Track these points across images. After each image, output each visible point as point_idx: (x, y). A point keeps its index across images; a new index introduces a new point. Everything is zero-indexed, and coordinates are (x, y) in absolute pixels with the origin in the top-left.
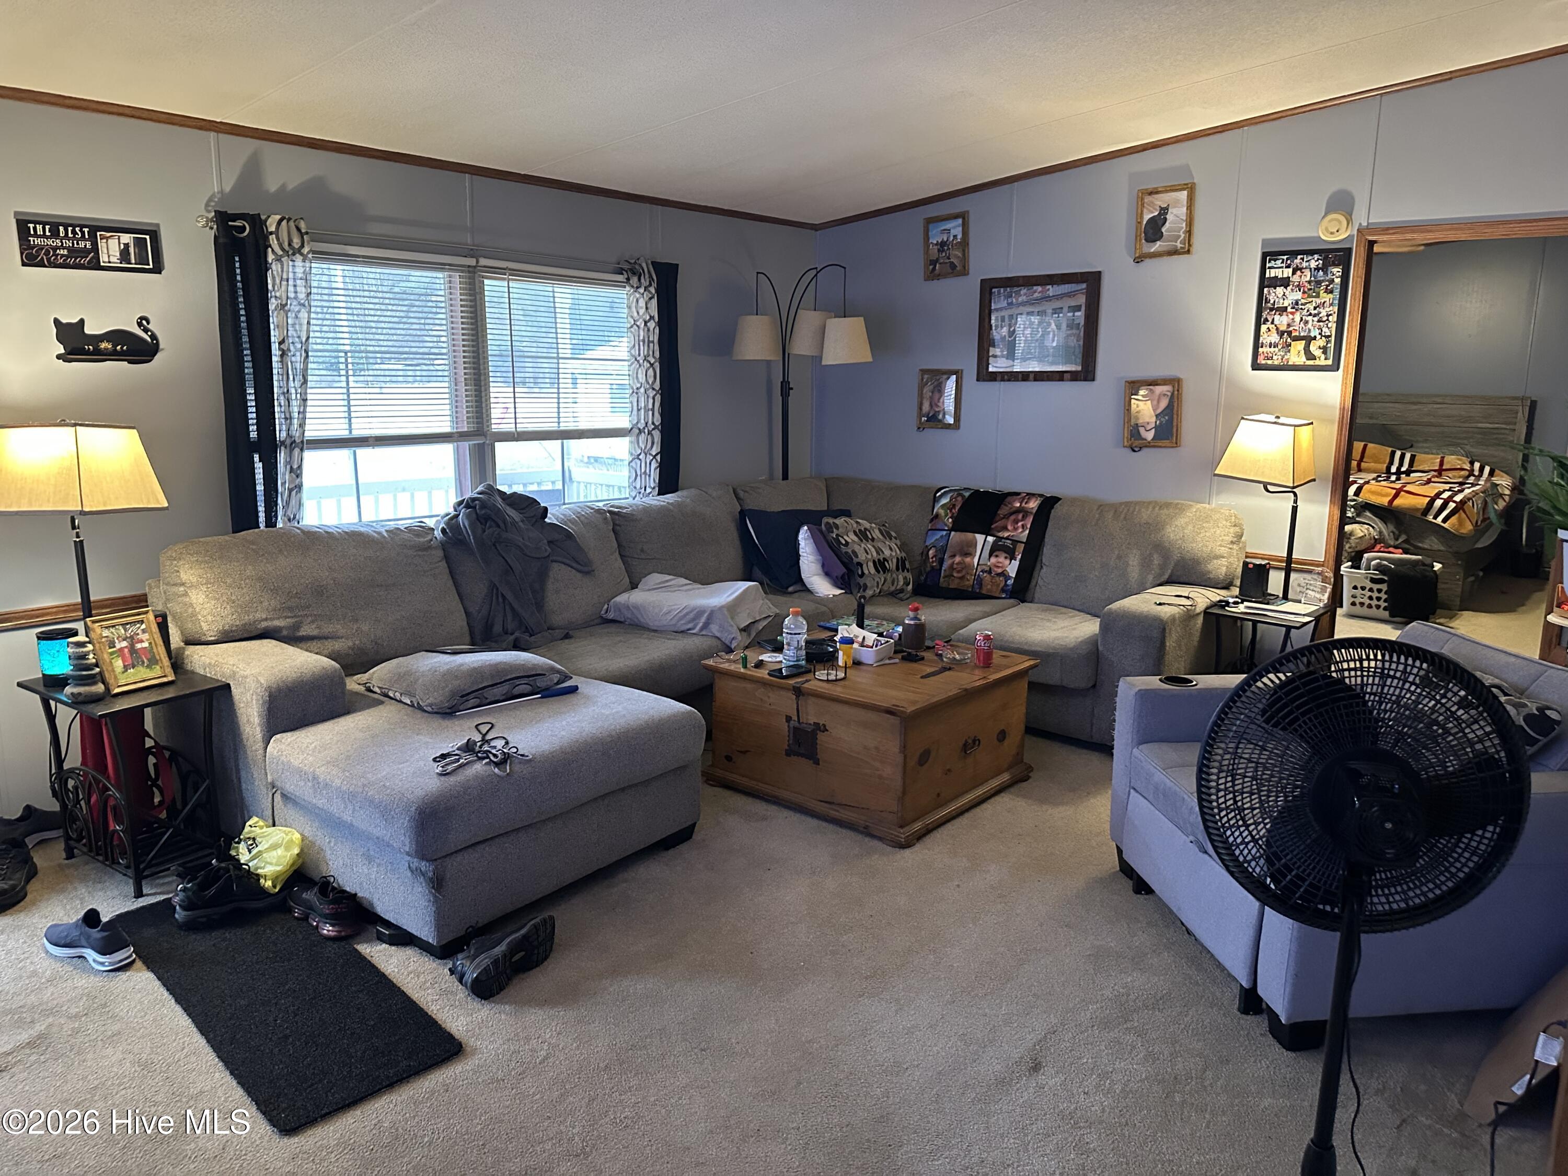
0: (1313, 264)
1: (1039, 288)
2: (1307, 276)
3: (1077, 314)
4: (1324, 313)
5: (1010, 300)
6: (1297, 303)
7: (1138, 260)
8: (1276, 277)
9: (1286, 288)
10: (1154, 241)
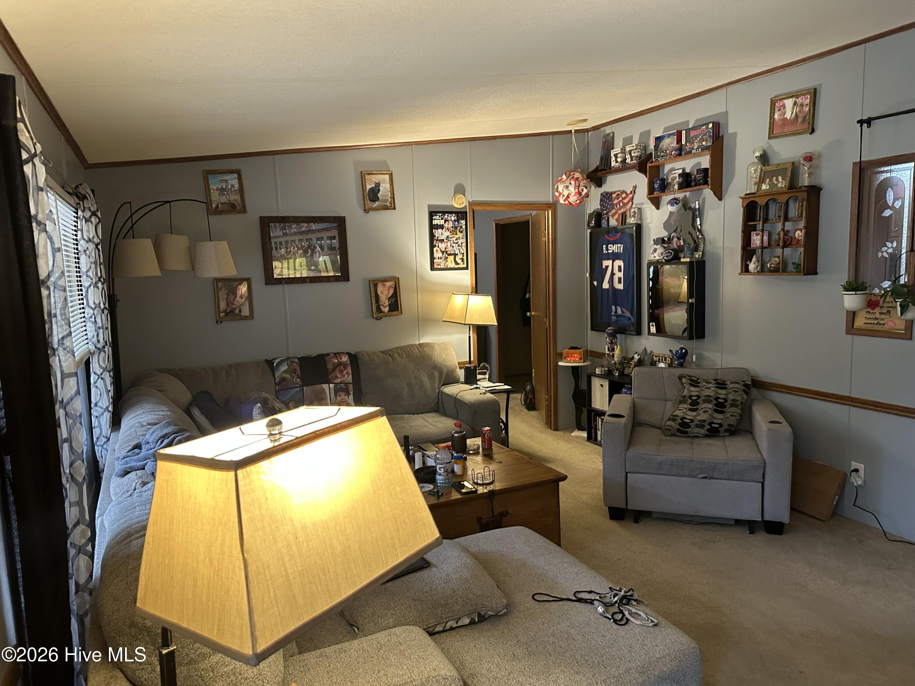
0: (453, 219)
1: (306, 225)
2: (451, 224)
3: (334, 241)
4: (460, 243)
5: (284, 231)
6: (448, 237)
7: (366, 211)
8: (437, 224)
9: (442, 229)
10: (375, 201)
